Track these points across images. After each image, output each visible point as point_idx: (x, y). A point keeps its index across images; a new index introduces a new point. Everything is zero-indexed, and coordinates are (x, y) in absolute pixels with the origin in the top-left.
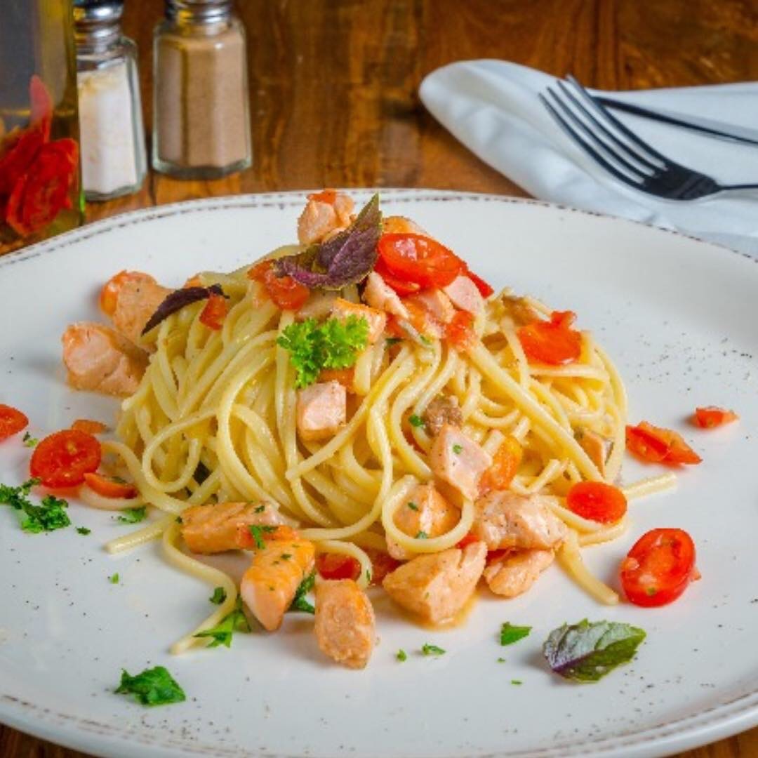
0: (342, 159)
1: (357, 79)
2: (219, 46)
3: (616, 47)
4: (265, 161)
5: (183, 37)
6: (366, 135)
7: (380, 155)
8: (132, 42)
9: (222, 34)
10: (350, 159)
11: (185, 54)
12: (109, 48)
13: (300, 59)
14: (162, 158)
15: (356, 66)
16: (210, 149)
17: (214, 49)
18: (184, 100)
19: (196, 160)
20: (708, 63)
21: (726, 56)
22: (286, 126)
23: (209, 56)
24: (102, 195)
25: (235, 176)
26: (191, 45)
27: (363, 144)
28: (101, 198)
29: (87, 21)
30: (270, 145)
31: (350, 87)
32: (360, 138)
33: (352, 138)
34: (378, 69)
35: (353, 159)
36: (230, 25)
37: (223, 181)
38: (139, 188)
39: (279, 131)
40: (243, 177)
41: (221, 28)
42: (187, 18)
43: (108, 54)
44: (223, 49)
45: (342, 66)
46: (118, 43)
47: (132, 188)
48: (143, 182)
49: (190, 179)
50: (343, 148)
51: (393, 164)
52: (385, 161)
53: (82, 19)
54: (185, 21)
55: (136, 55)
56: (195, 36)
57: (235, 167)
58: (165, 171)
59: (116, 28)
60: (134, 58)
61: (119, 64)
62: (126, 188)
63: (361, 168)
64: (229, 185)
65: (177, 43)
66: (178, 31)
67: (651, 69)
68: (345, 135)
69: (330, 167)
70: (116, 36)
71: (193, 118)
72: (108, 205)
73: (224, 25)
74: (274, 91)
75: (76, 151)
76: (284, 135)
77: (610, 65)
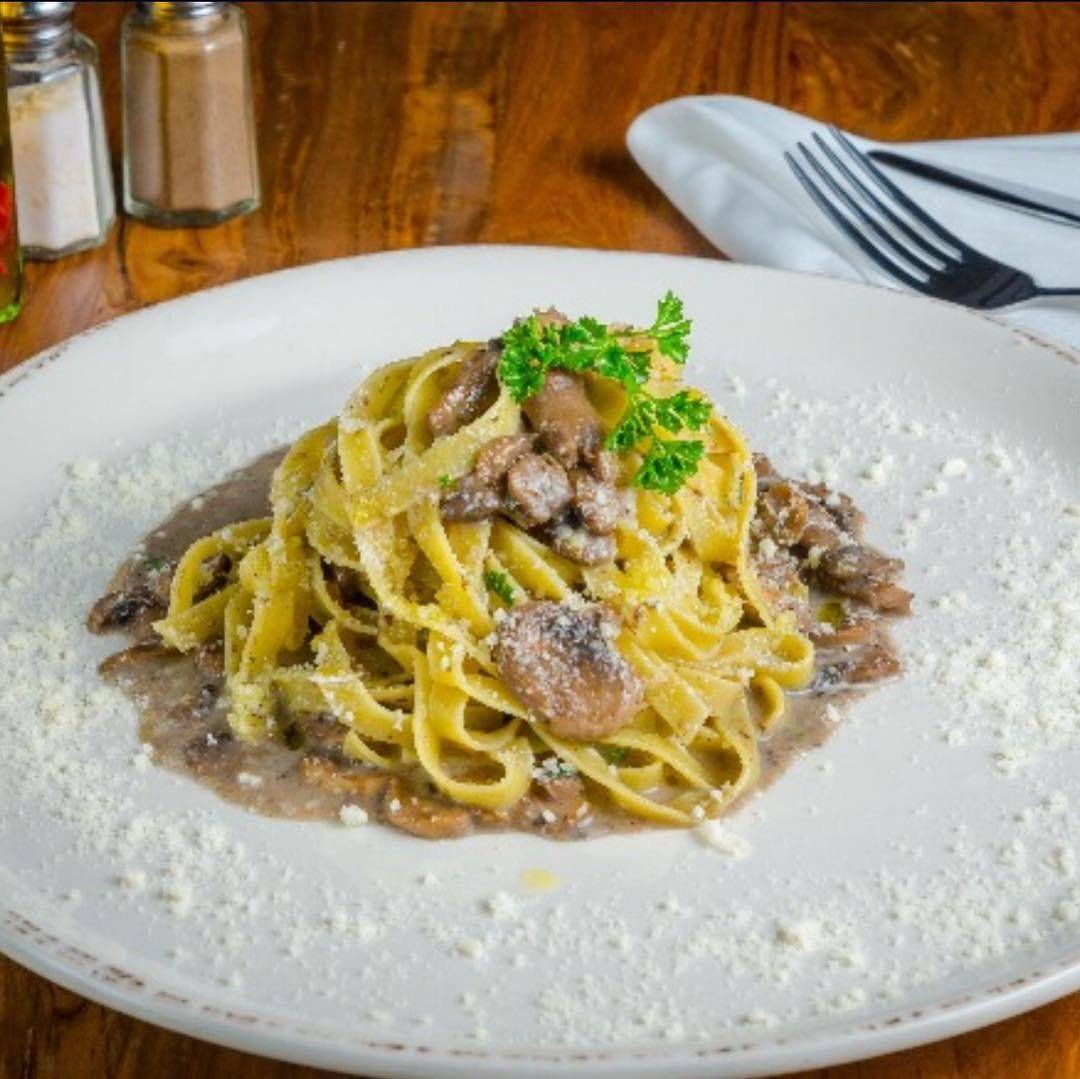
0: (385, 197)
1: (417, 77)
2: (209, 47)
3: (781, 24)
4: (280, 198)
5: (161, 35)
6: (420, 161)
7: (438, 190)
8: (90, 42)
9: (215, 30)
10: (394, 197)
11: (163, 59)
12: (60, 53)
13: (341, 46)
14: (136, 197)
15: (418, 57)
16: (199, 186)
17: (203, 52)
18: (164, 121)
19: (181, 200)
20: (905, 50)
21: (933, 39)
22: (313, 146)
23: (195, 61)
24: (52, 252)
25: (237, 221)
26: (171, 47)
27: (415, 174)
28: (51, 257)
29: (27, 18)
30: (288, 175)
31: (406, 88)
32: (414, 164)
33: (402, 166)
34: (447, 61)
35: (400, 197)
36: (226, 17)
37: (219, 230)
38: (102, 241)
39: (303, 153)
40: (246, 223)
41: (212, 23)
42: (166, 10)
43: (57, 62)
44: (215, 52)
45: (398, 56)
46: (71, 45)
47: (94, 240)
48: (108, 234)
49: (174, 227)
50: (388, 179)
51: (453, 203)
52: (444, 197)
53: (19, 15)
54: (162, 13)
55: (97, 60)
56: (177, 34)
57: (237, 209)
58: (141, 215)
59: (67, 25)
60: (94, 65)
61: (73, 74)
62: (86, 241)
63: (409, 210)
64: (227, 235)
65: (153, 44)
66: (155, 28)
67: (826, 60)
68: (393, 159)
69: (367, 209)
70: (67, 36)
71: (176, 146)
72: (61, 264)
73: (217, 18)
74: (301, 93)
75: (8, 199)
76: (309, 160)
77: (770, 52)
